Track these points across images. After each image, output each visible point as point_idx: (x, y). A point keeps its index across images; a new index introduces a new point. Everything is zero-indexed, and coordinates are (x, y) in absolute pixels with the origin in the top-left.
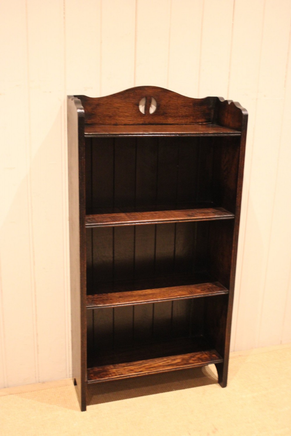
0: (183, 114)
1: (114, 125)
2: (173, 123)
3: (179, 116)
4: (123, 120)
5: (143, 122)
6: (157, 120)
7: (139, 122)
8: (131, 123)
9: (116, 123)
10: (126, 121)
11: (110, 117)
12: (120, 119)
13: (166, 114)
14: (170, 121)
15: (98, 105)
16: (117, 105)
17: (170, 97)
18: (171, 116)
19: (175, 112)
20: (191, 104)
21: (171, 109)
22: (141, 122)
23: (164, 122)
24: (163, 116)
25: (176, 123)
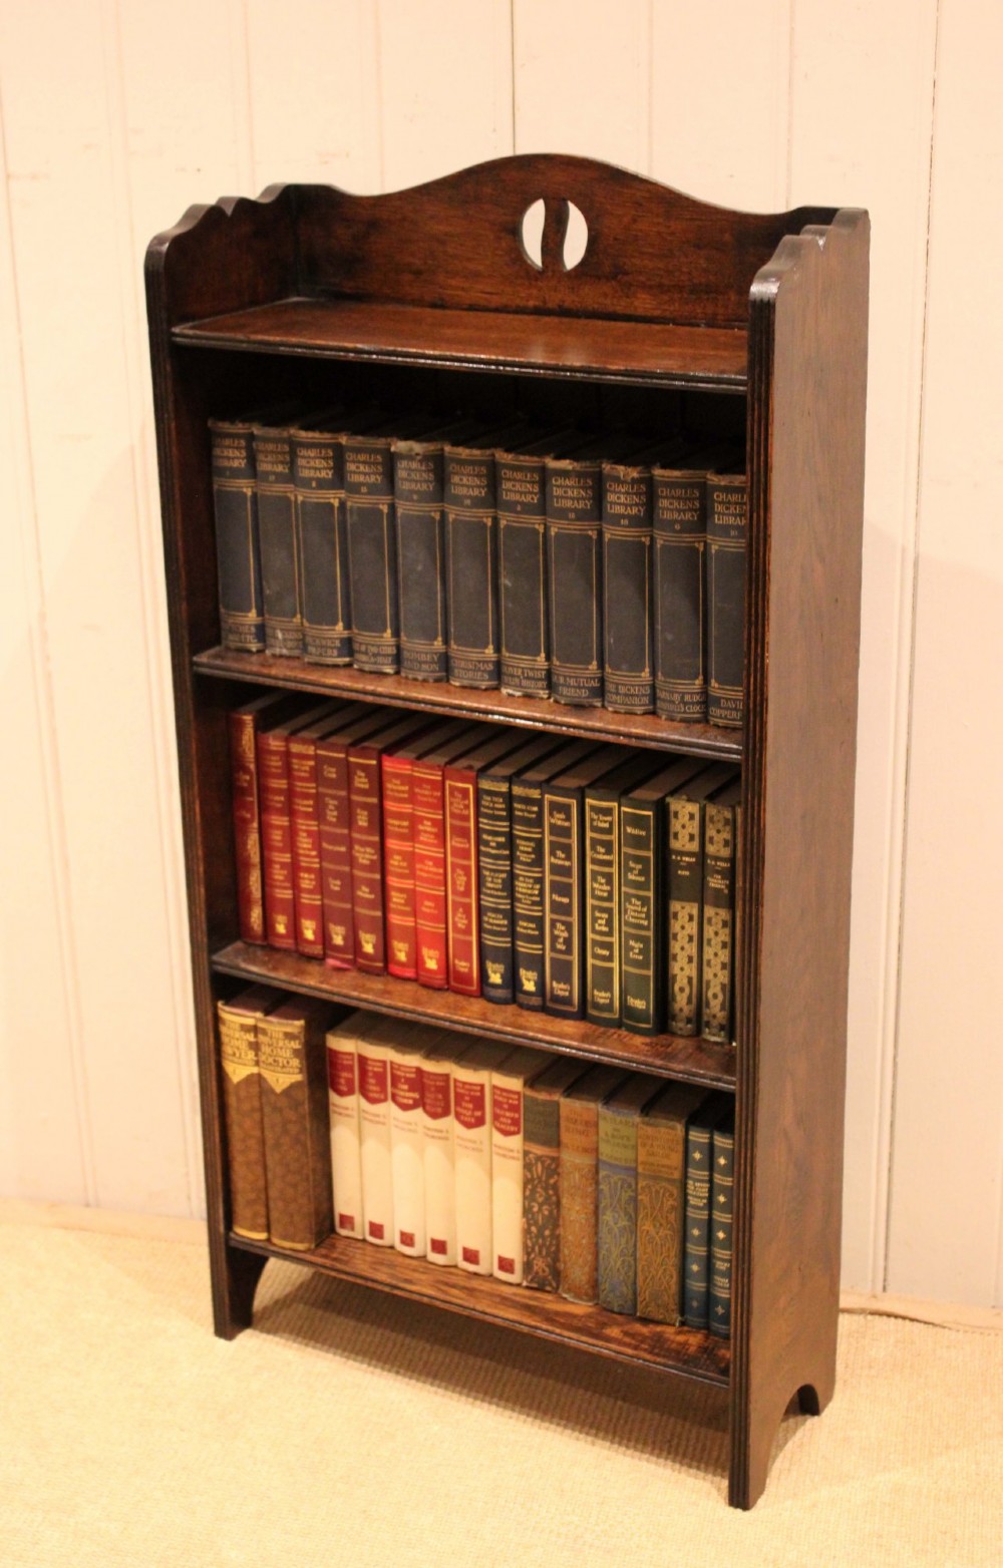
0: (696, 281)
1: (434, 306)
2: (657, 313)
3: (680, 288)
4: (463, 289)
5: (537, 303)
6: (591, 296)
7: (522, 303)
8: (496, 301)
9: (442, 299)
10: (476, 293)
11: (418, 273)
12: (453, 282)
13: (626, 273)
14: (643, 303)
15: (373, 225)
16: (438, 228)
17: (637, 203)
18: (644, 286)
19: (661, 265)
20: (727, 237)
21: (642, 253)
22: (531, 303)
23: (619, 309)
24: (613, 283)
25: (667, 314)
